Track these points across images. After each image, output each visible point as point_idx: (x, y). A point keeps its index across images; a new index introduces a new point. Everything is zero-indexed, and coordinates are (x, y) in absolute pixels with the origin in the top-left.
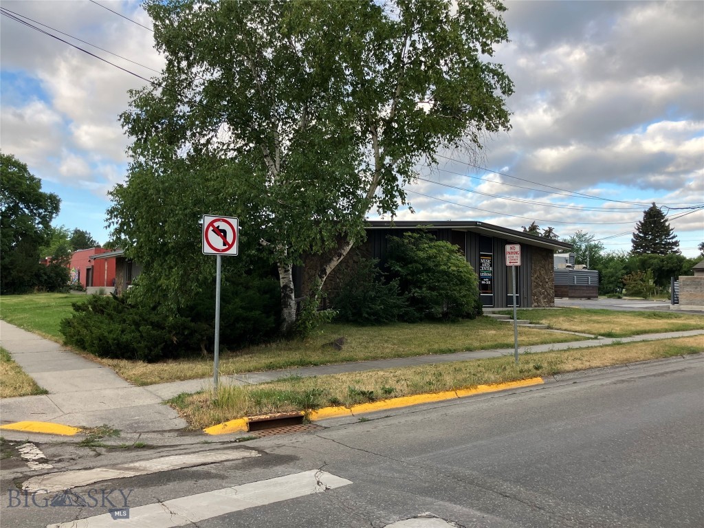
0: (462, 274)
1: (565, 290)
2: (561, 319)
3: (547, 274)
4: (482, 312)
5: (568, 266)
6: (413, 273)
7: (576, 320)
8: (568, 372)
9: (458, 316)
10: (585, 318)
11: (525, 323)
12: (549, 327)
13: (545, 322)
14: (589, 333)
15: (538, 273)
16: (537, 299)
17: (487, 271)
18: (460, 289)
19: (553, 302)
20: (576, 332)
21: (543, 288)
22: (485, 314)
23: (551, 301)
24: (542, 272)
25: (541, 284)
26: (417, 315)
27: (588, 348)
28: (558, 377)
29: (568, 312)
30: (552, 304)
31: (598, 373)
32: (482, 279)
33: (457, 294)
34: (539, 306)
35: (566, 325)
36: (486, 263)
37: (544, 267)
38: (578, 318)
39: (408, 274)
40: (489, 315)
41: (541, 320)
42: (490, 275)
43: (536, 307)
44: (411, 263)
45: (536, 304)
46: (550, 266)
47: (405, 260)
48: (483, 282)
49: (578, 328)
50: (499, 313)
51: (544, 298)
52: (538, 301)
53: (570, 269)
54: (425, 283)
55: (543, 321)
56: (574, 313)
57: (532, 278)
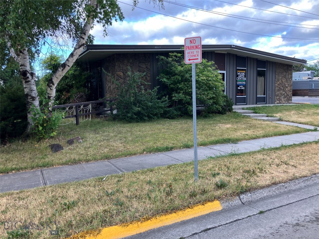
0: (210, 82)
1: (306, 92)
2: (292, 112)
3: (287, 81)
4: (232, 109)
5: (309, 78)
6: (175, 83)
7: (304, 113)
8: (262, 187)
9: (209, 113)
10: (312, 111)
11: (263, 116)
12: (280, 120)
13: (278, 115)
14: (311, 125)
15: (280, 81)
16: (279, 98)
17: (242, 80)
18: (208, 94)
19: (291, 100)
20: (300, 123)
21: (284, 91)
22: (234, 111)
23: (289, 100)
24: (283, 81)
25: (282, 88)
26: (175, 113)
27: (302, 144)
28: (245, 197)
29: (300, 107)
30: (290, 102)
31: (303, 185)
32: (238, 86)
33: (204, 97)
34: (280, 103)
35: (294, 118)
36: (242, 75)
37: (285, 77)
38: (306, 111)
39: (172, 84)
40: (237, 111)
41: (277, 113)
42: (244, 83)
43: (278, 103)
44: (174, 75)
45: (278, 102)
46: (290, 76)
47: (170, 73)
48: (239, 88)
49: (303, 120)
50: (247, 109)
51: (285, 97)
52: (280, 100)
53: (310, 80)
54: (182, 89)
55: (277, 115)
56: (304, 108)
57: (276, 84)
